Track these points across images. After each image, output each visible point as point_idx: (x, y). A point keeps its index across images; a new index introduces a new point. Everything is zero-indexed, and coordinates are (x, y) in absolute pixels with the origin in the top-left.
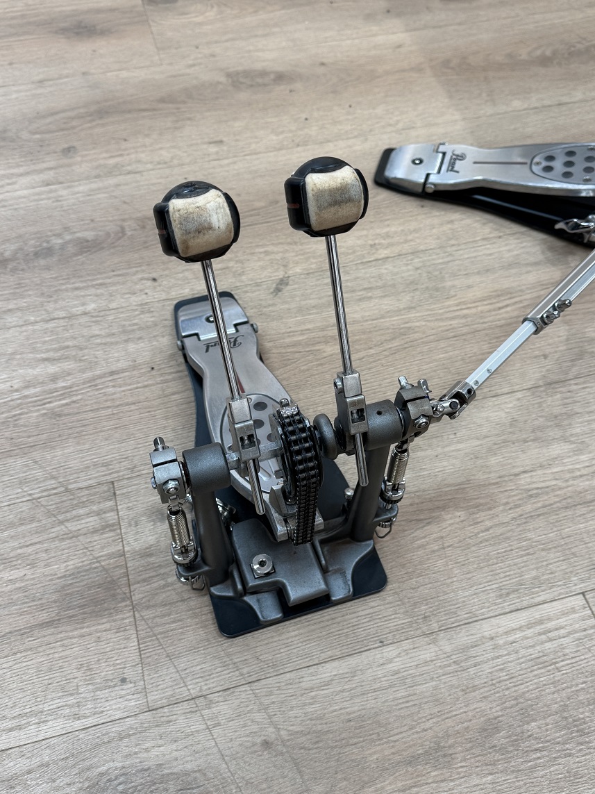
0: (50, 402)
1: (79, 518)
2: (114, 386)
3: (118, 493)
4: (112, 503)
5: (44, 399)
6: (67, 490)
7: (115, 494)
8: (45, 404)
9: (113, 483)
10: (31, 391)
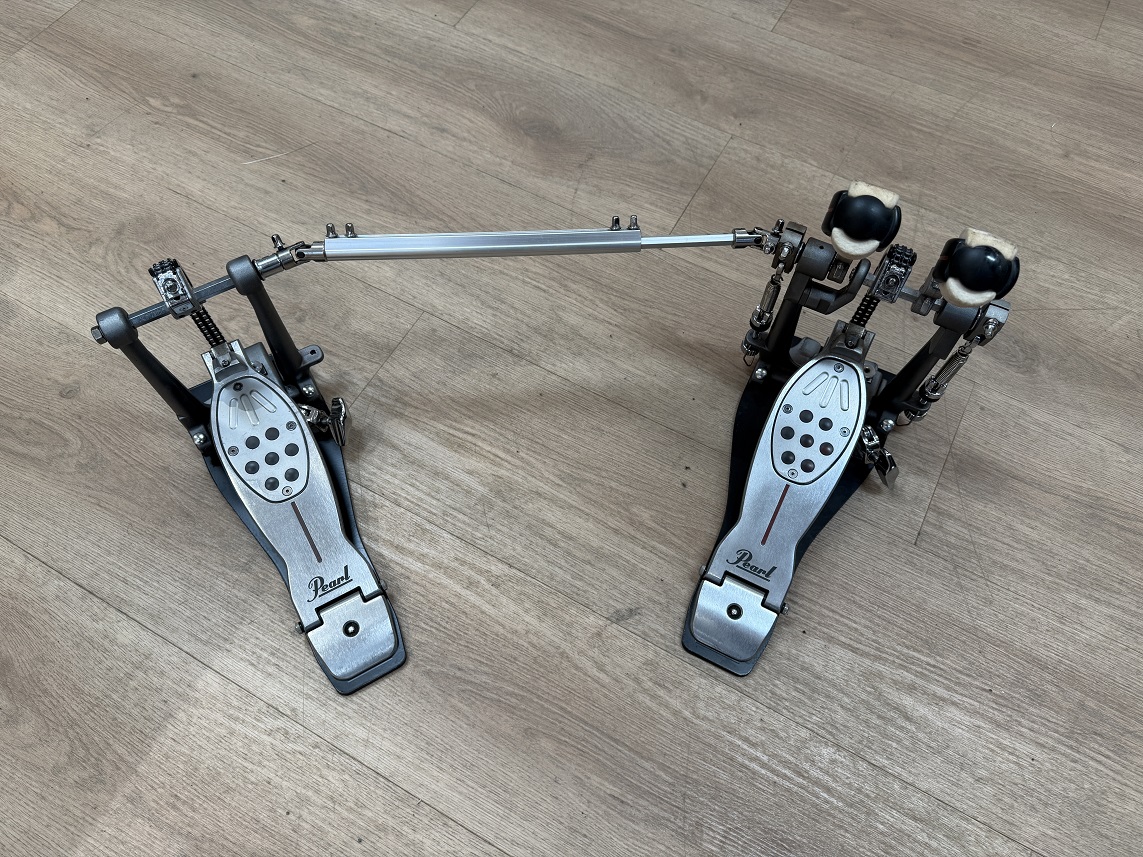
0: (929, 664)
1: (957, 537)
2: (862, 635)
3: (916, 533)
4: (925, 528)
5: (932, 672)
6: (955, 567)
7: (919, 534)
8: (934, 666)
9: (915, 544)
10: (941, 692)
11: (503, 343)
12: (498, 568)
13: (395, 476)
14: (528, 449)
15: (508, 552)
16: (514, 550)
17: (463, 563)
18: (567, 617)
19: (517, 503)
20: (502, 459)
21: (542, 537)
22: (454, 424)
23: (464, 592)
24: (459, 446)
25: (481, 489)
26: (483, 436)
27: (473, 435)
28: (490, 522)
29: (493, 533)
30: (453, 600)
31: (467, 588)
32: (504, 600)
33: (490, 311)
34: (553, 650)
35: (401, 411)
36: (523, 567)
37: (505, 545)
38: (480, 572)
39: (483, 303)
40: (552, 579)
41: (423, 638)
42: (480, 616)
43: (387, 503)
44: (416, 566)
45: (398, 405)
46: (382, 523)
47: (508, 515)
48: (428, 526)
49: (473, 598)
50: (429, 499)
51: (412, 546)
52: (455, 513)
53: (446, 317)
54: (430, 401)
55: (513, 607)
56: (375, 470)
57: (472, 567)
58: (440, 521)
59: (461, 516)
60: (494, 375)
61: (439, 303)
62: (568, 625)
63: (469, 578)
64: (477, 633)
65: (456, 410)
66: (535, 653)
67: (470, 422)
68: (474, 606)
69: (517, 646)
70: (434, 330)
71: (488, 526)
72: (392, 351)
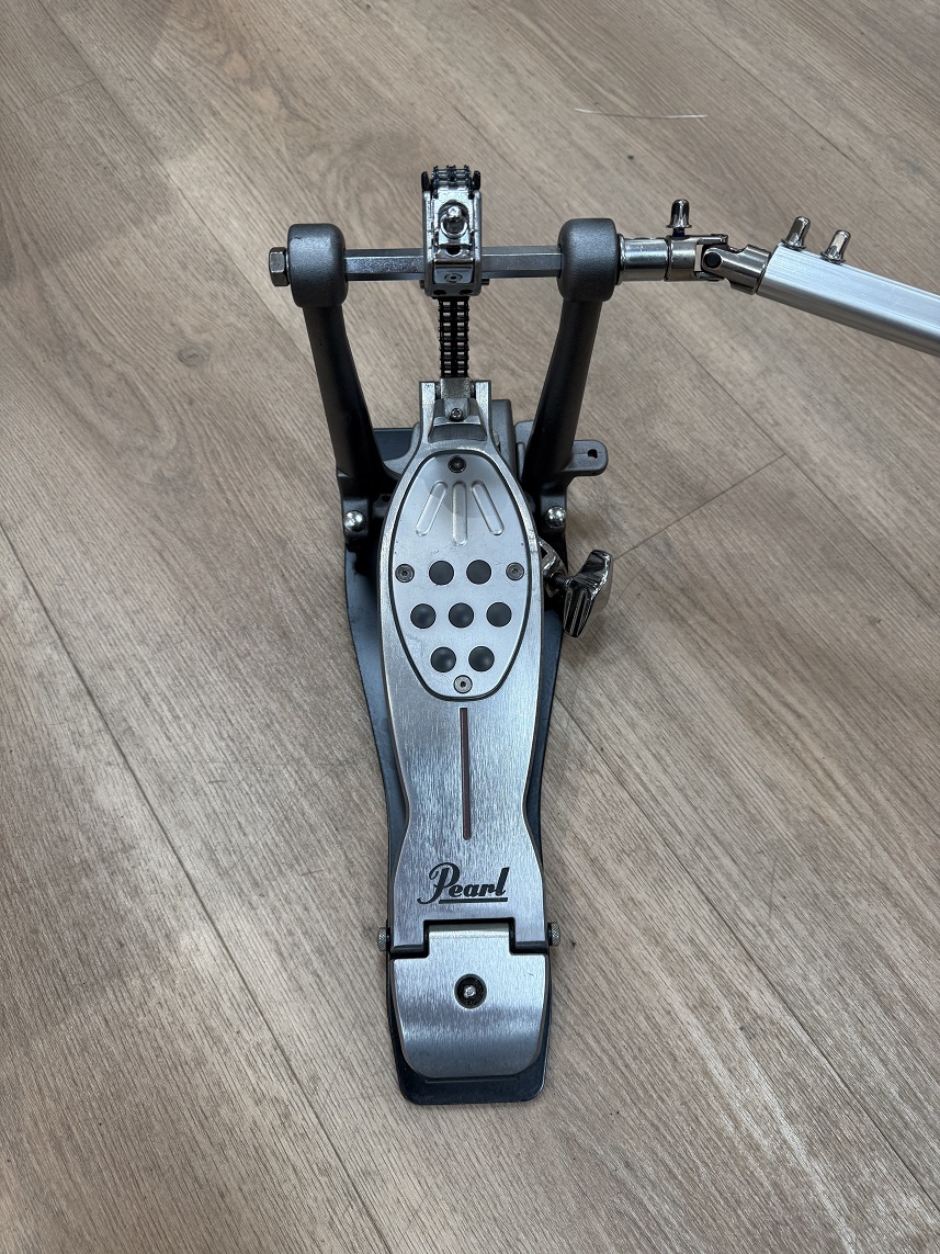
11: (907, 568)
12: (762, 1000)
13: (633, 725)
14: (894, 792)
15: (792, 976)
16: (805, 978)
17: (702, 955)
18: (866, 1172)
19: (840, 887)
20: (838, 788)
21: (866, 979)
22: (770, 678)
23: (685, 1015)
24: (767, 724)
25: (781, 826)
26: (817, 726)
27: (799, 716)
28: (778, 900)
29: (776, 924)
30: (662, 1021)
31: (693, 1009)
32: (755, 1071)
33: (902, 501)
34: (815, 1226)
35: (685, 614)
36: (811, 1022)
37: (791, 961)
38: (728, 989)
39: (894, 481)
40: (860, 1077)
41: (583, 1067)
42: (699, 1078)
43: (603, 769)
44: (615, 917)
45: (684, 600)
46: (583, 803)
47: (815, 903)
48: (660, 849)
49: (697, 1034)
50: (678, 798)
51: (621, 874)
52: (718, 850)
53: (820, 480)
54: (741, 617)
55: (767, 1094)
56: (603, 700)
57: (717, 972)
58: (684, 851)
59: (726, 861)
60: (874, 621)
61: (817, 451)
62: (860, 1189)
63: (703, 991)
64: (683, 1109)
65: (782, 655)
66: (780, 1213)
67: (800, 688)
68: (693, 1052)
69: (751, 1180)
70: (792, 495)
71: (771, 905)
72: (705, 500)
